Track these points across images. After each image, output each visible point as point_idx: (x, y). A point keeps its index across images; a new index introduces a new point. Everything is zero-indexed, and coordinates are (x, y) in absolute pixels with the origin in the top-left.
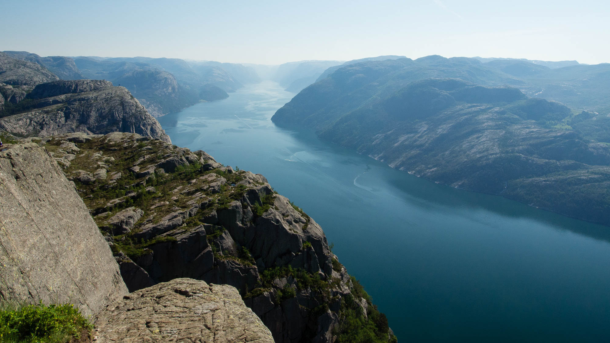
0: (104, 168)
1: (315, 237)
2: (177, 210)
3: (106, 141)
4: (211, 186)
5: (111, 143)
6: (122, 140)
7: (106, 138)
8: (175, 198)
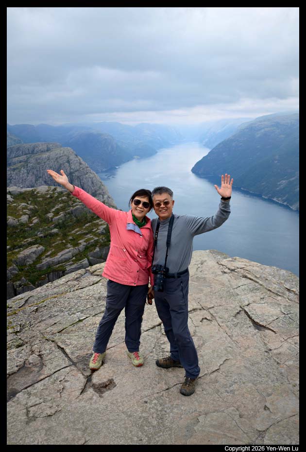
0: (28, 214)
2: (70, 248)
3: (35, 193)
5: (38, 195)
6: (47, 192)
7: (35, 190)
8: (71, 238)
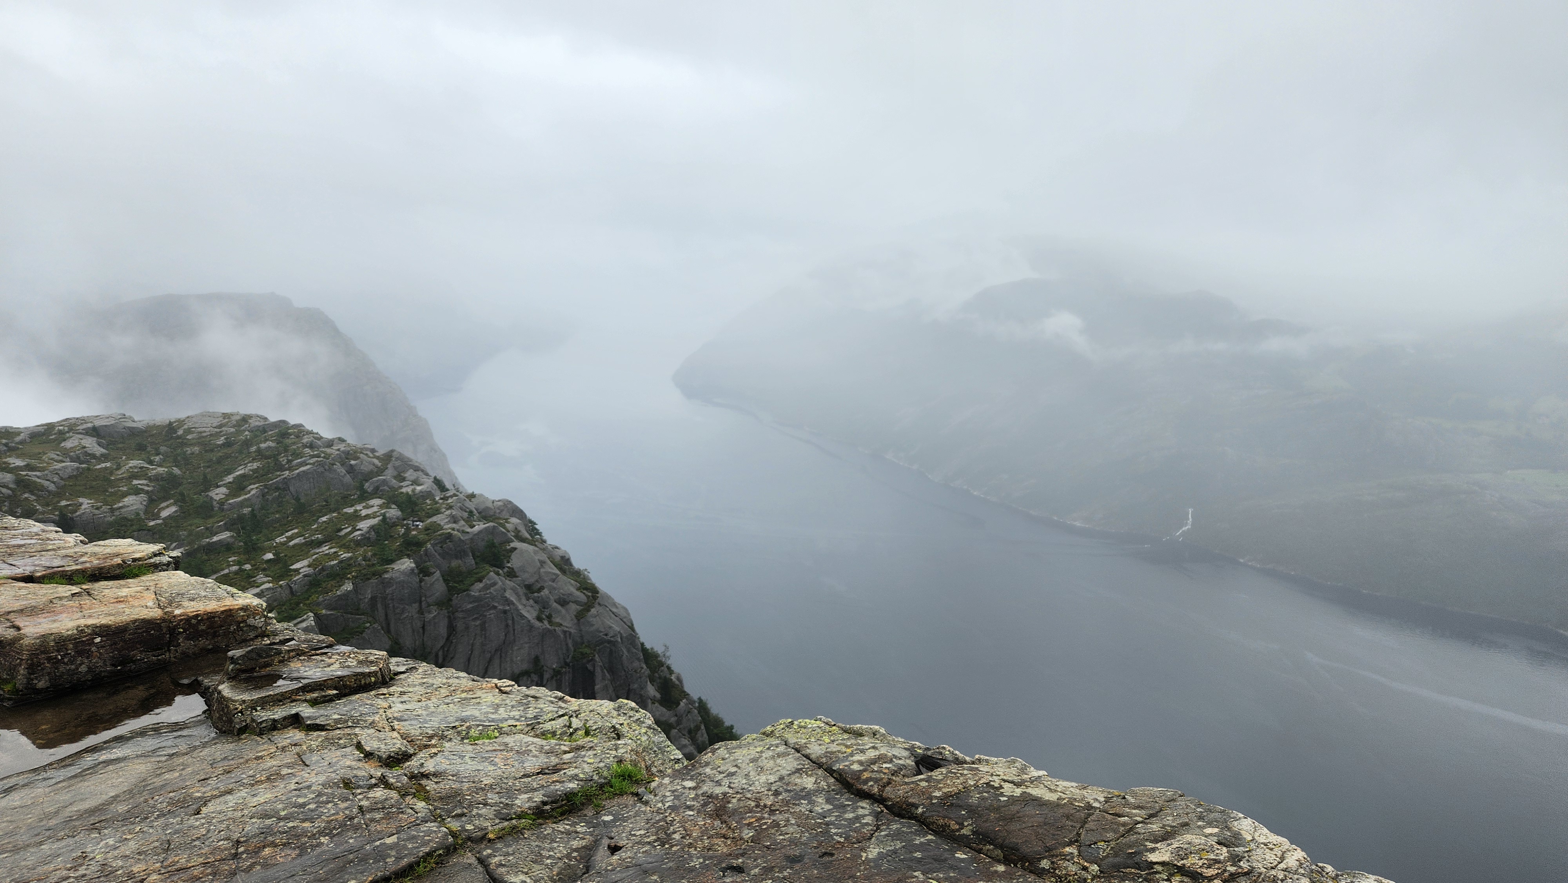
0: (146, 493)
1: (606, 635)
4: (358, 528)
6: (218, 430)
7: (180, 426)
